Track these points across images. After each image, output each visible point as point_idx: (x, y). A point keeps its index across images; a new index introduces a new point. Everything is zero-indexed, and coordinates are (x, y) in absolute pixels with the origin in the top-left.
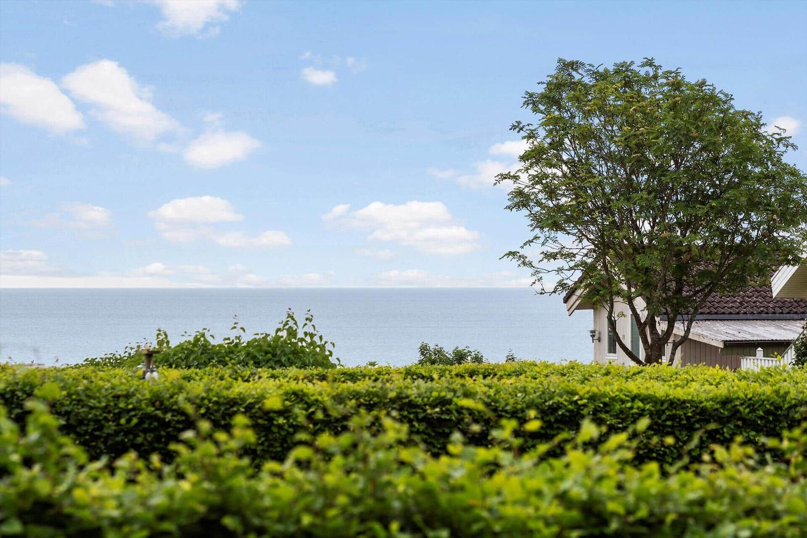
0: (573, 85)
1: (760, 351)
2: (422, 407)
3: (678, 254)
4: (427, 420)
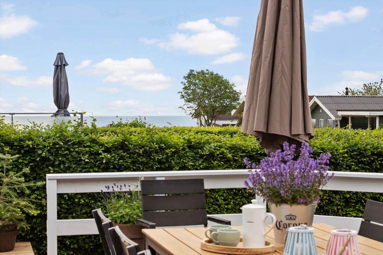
0: (193, 74)
3: (213, 107)
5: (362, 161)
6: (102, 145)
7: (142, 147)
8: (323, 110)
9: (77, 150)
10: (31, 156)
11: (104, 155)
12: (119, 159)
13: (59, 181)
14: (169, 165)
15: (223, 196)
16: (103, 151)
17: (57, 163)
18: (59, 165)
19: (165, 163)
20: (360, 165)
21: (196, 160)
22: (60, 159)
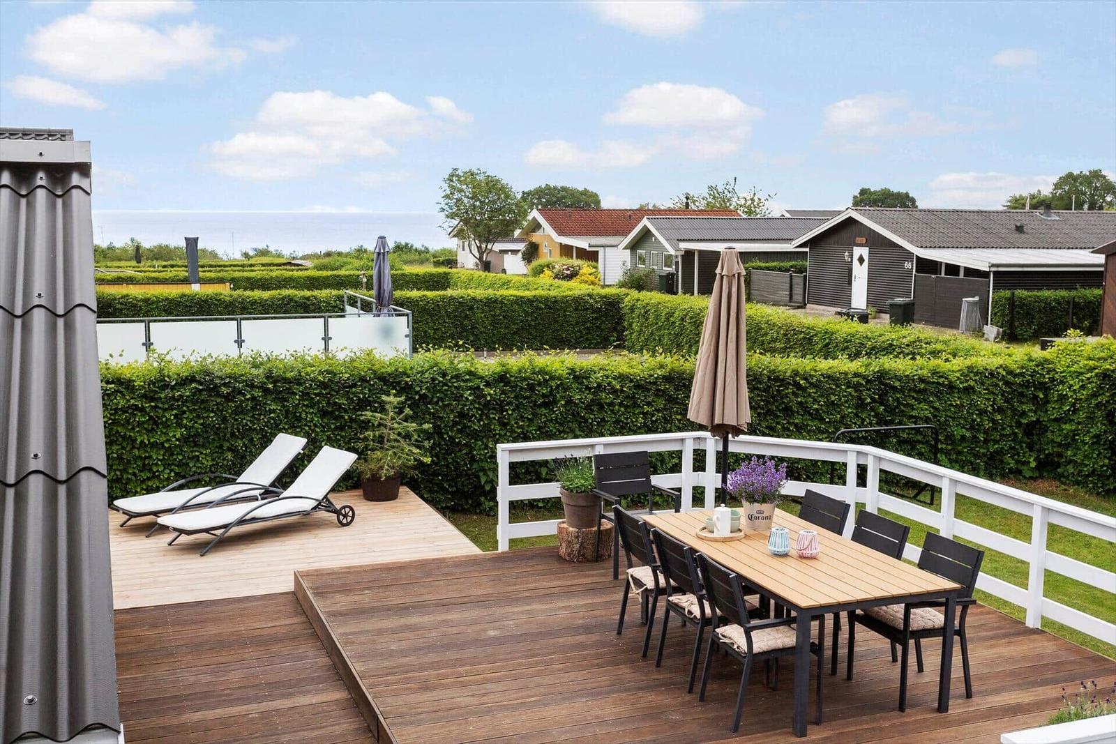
0: (458, 176)
1: (510, 253)
2: (457, 299)
3: (489, 227)
4: (459, 302)
5: (758, 387)
6: (482, 378)
7: (525, 379)
8: (656, 239)
9: (456, 385)
10: (407, 393)
11: (487, 391)
12: (501, 394)
13: (511, 451)
14: (553, 399)
15: (609, 430)
16: (484, 385)
17: (435, 400)
18: (437, 402)
19: (549, 396)
20: (756, 392)
21: (582, 392)
22: (438, 395)
